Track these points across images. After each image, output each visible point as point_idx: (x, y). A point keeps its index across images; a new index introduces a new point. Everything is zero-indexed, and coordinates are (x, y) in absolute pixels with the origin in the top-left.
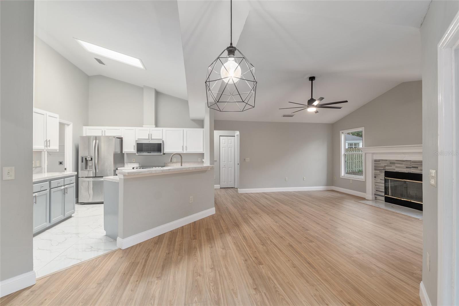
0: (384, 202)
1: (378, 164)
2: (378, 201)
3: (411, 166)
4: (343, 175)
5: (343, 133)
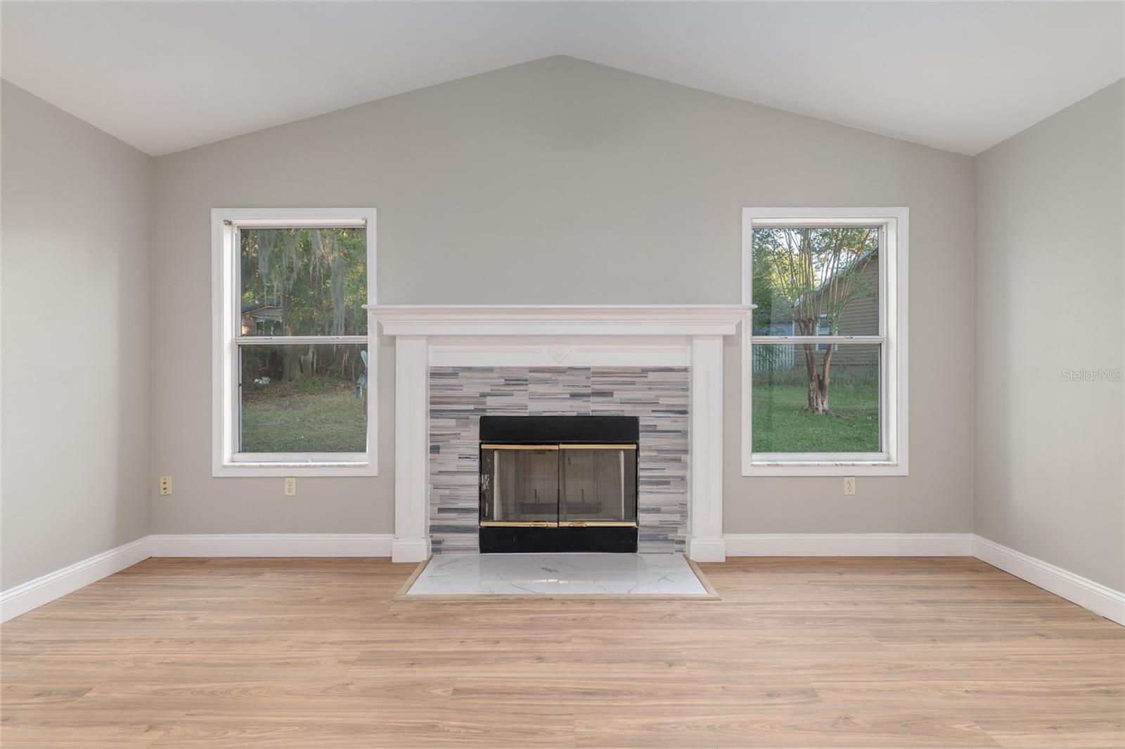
0: (477, 554)
1: (452, 387)
2: (451, 555)
3: (589, 391)
4: (226, 461)
5: (228, 223)
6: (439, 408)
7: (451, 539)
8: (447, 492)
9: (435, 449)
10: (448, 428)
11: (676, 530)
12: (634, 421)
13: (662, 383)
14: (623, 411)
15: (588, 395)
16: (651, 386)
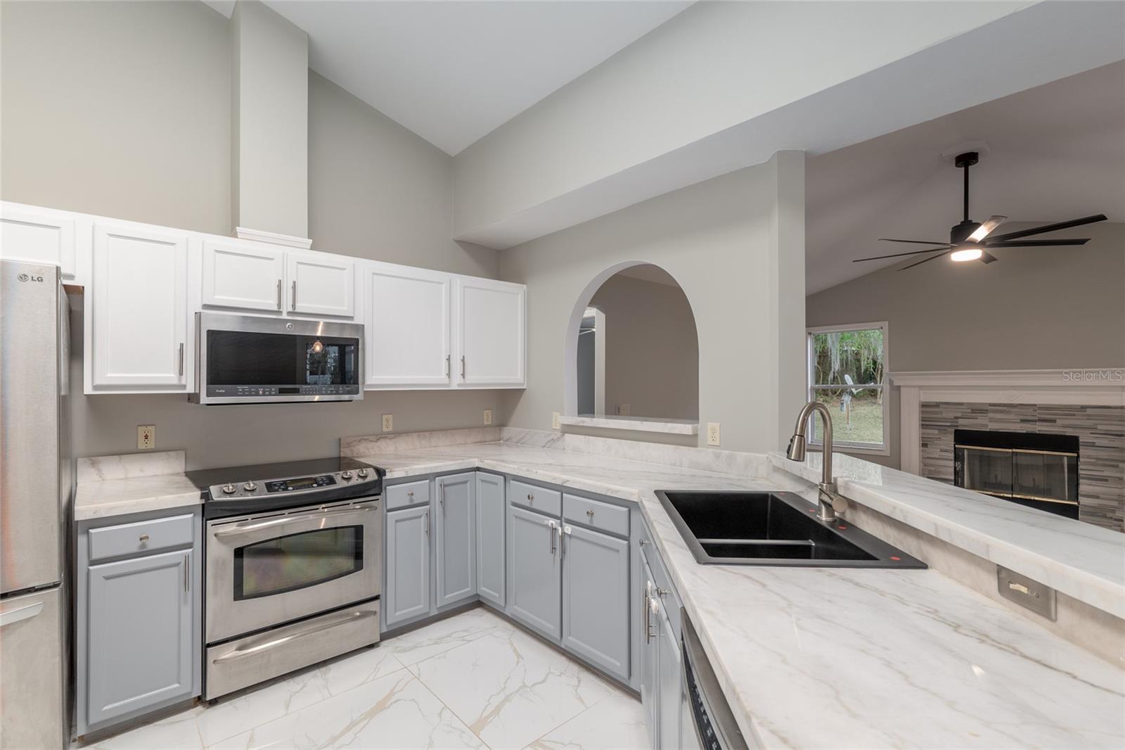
1: (936, 413)
3: (1037, 419)
5: (810, 334)
6: (926, 423)
8: (933, 469)
9: (924, 445)
10: (933, 434)
12: (1076, 439)
13: (1099, 416)
14: (1064, 432)
15: (1036, 421)
16: (1089, 417)
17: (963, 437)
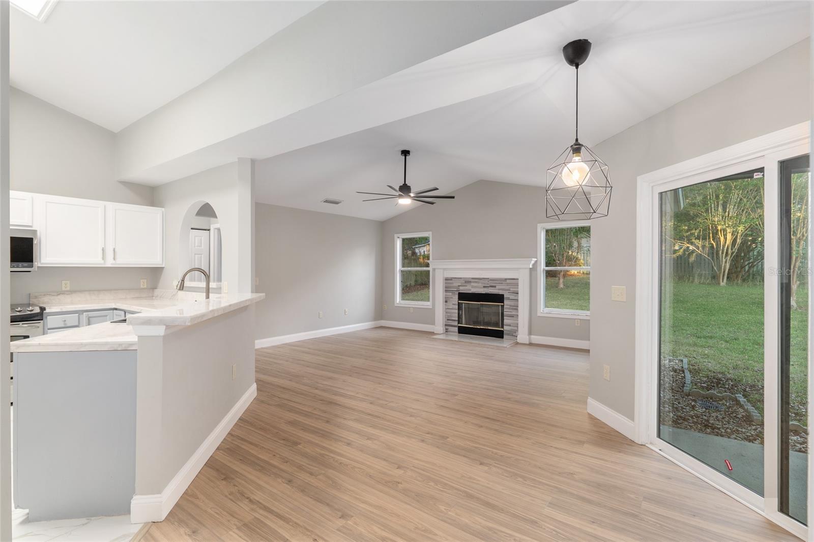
0: (457, 334)
1: (451, 283)
2: (451, 333)
3: (489, 285)
4: (398, 302)
5: (399, 237)
6: (447, 289)
7: (451, 329)
8: (449, 314)
9: (446, 302)
10: (449, 295)
11: (515, 332)
12: (503, 295)
13: (511, 283)
14: (499, 292)
15: (488, 287)
16: (508, 284)
17: (463, 296)
